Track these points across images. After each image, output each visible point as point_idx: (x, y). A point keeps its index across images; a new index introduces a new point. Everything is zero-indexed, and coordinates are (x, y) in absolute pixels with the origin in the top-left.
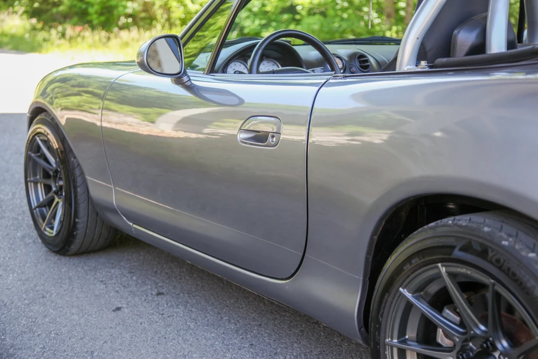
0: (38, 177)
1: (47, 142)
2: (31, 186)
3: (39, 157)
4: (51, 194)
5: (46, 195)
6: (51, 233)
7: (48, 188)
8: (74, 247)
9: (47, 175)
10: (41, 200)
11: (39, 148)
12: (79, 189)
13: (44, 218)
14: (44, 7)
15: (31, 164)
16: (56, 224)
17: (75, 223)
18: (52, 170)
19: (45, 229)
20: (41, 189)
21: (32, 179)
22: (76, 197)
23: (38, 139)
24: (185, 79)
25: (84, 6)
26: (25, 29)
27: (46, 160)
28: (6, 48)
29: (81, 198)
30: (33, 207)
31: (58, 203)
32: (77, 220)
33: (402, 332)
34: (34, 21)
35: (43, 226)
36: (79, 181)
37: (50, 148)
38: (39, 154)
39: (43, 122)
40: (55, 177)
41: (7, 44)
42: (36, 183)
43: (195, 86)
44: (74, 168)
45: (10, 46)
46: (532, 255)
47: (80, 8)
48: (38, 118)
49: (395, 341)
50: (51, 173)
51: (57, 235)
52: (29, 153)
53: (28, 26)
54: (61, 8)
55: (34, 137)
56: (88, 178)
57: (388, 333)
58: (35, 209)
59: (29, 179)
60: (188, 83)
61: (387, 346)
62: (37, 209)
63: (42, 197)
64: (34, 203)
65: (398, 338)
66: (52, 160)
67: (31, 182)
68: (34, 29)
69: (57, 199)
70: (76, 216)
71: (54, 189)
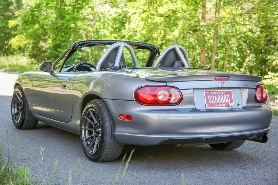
0: (15, 106)
1: (18, 94)
2: (13, 108)
3: (16, 99)
4: (19, 111)
5: (17, 111)
6: (17, 122)
7: (18, 109)
8: (24, 126)
9: (18, 105)
10: (16, 112)
11: (16, 96)
12: (26, 107)
13: (16, 118)
14: (38, 53)
15: (13, 102)
16: (19, 120)
17: (24, 118)
18: (19, 103)
19: (16, 122)
20: (16, 109)
21: (13, 106)
22: (25, 110)
23: (16, 93)
24: (53, 73)
25: (57, 53)
26: (28, 63)
27: (18, 100)
28: (17, 72)
29: (27, 110)
30: (13, 115)
31: (20, 113)
32: (25, 117)
33: (85, 126)
34: (33, 59)
35: (15, 120)
36: (26, 105)
37: (19, 96)
38: (16, 98)
39: (18, 88)
40: (20, 105)
41: (18, 70)
42: (14, 107)
43: (56, 75)
44: (25, 101)
45: (19, 71)
46: (101, 104)
47: (55, 54)
48: (17, 87)
49: (84, 128)
50: (19, 104)
51: (19, 123)
52: (13, 98)
53: (30, 62)
54: (46, 54)
55: (15, 92)
56: (29, 103)
57: (82, 127)
58: (13, 116)
59: (12, 106)
60: (54, 75)
61: (82, 130)
62: (14, 116)
63: (16, 111)
64: (13, 114)
65: (84, 127)
66: (20, 100)
67: (13, 107)
68: (32, 63)
69: (20, 112)
70: (25, 115)
71: (20, 109)
